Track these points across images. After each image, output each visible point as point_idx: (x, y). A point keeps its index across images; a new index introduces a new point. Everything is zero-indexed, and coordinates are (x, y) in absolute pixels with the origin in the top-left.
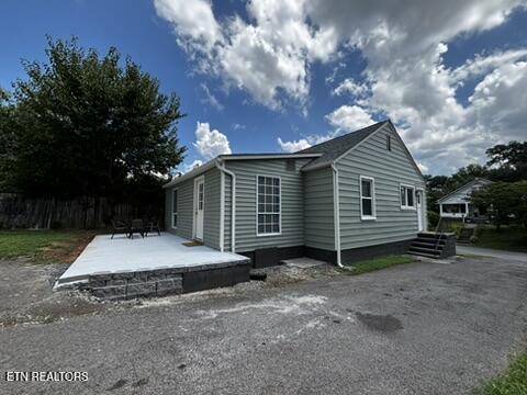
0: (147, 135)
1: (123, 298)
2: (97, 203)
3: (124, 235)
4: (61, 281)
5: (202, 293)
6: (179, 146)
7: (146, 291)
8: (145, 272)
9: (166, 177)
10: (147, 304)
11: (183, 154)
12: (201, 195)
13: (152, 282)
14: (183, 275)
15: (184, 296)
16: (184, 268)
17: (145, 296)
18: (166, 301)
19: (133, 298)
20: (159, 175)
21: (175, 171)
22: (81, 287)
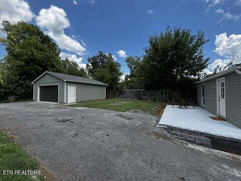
0: (185, 59)
1: (180, 139)
2: (166, 92)
3: (177, 106)
4: (159, 125)
5: (227, 153)
6: (204, 58)
7: (190, 139)
8: (189, 130)
9: (197, 77)
10: (190, 146)
11: (207, 63)
12: (223, 90)
13: (193, 136)
14: (211, 138)
15: (213, 150)
16: (212, 135)
17: (190, 142)
18: (201, 149)
19: (184, 140)
20: (192, 77)
21: (202, 73)
22: (165, 128)
